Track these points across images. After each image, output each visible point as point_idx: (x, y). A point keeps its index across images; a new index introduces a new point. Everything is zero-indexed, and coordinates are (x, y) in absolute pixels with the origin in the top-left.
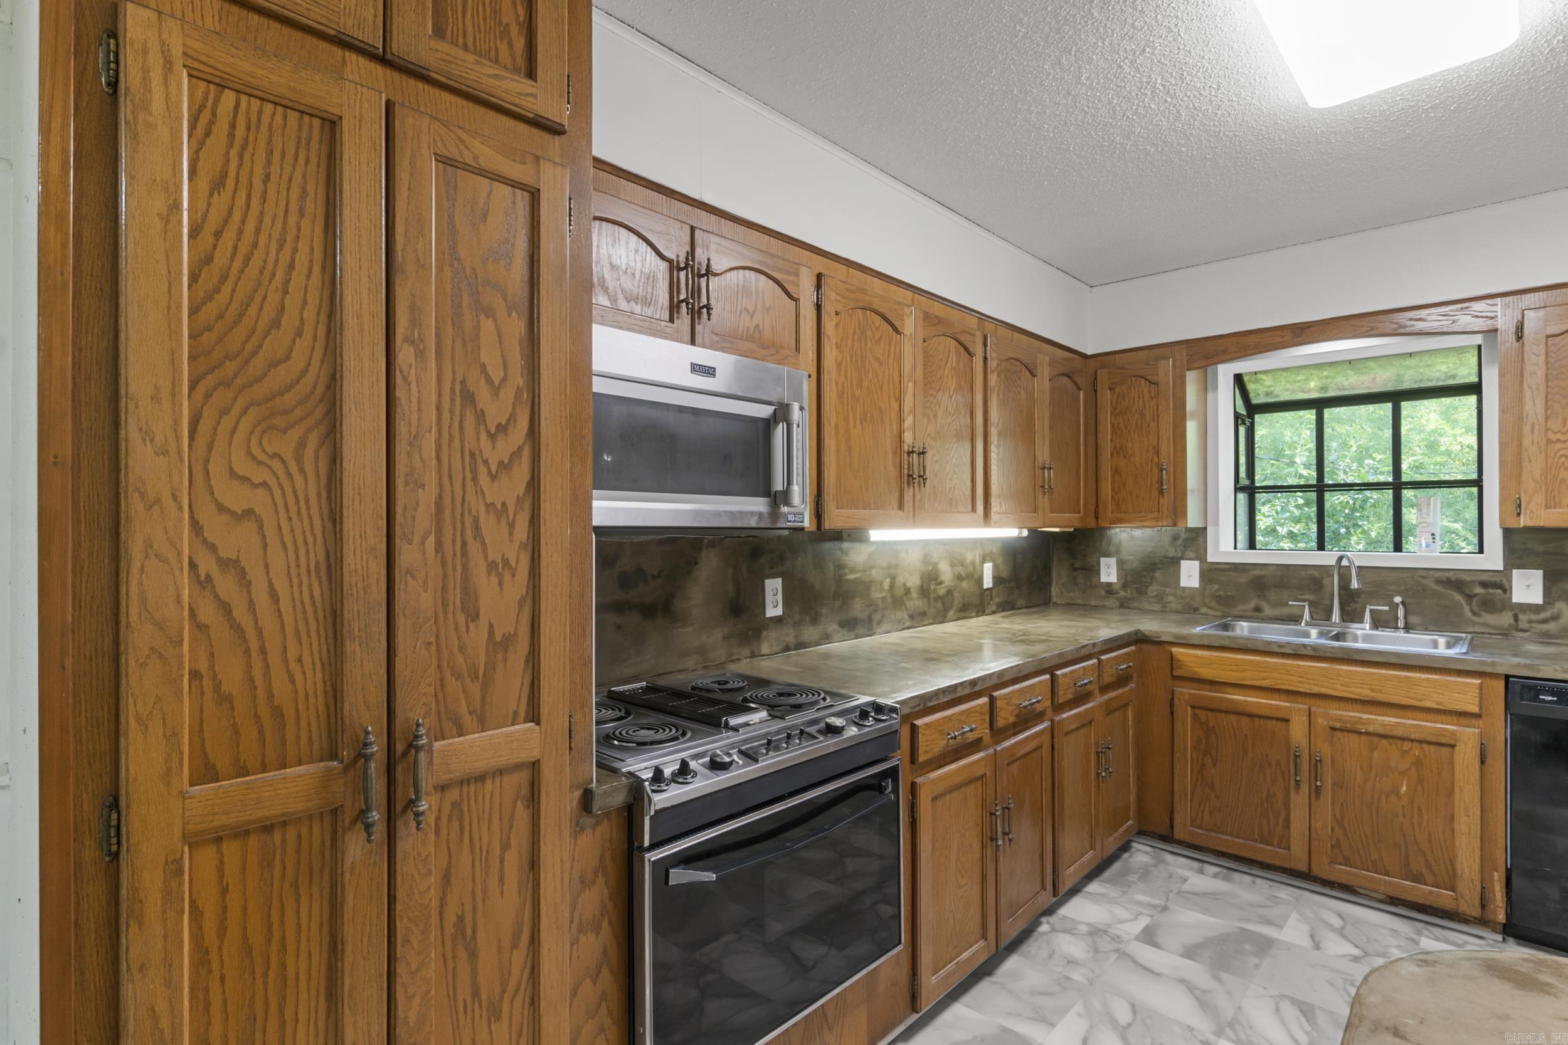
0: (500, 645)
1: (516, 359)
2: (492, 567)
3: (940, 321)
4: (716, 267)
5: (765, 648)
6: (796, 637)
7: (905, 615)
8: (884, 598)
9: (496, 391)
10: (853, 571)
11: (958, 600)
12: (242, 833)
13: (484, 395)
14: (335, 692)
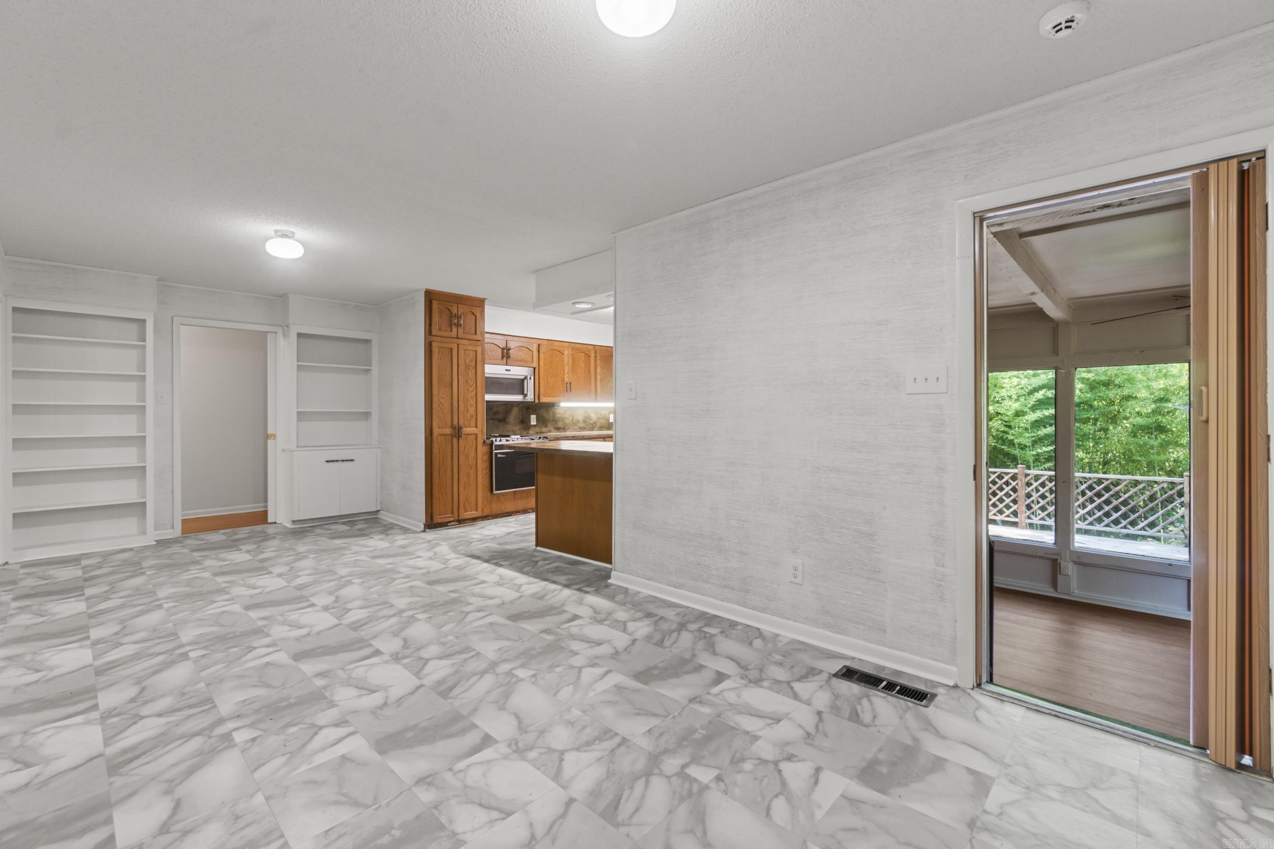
0: (472, 416)
1: (474, 376)
2: (471, 405)
3: (577, 349)
4: (511, 348)
5: (531, 432)
6: (540, 430)
7: (577, 428)
8: (569, 423)
9: (471, 381)
10: (559, 414)
11: (598, 425)
12: (443, 435)
13: (469, 381)
14: (452, 420)
